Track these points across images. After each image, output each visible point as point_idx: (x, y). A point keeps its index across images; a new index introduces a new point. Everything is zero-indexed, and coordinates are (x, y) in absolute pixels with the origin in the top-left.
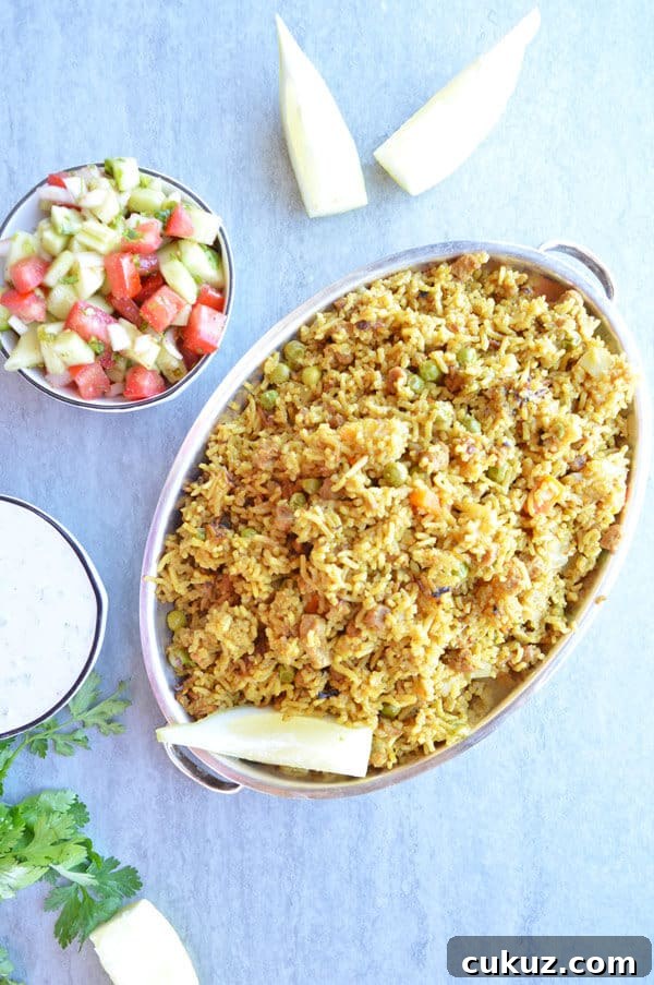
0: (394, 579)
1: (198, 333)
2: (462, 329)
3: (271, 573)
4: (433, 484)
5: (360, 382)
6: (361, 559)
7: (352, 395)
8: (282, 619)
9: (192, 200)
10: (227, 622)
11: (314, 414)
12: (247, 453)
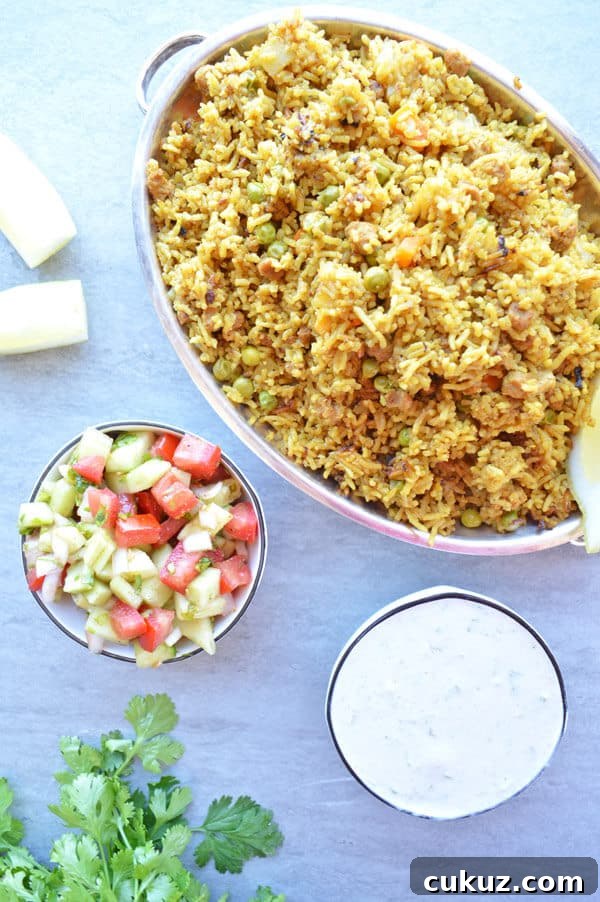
0: (482, 295)
1: (202, 464)
2: (225, 195)
3: (454, 420)
4: (390, 242)
5: (267, 307)
6: (459, 326)
7: (279, 317)
8: (501, 415)
9: (67, 453)
10: (493, 471)
11: (294, 358)
12: (318, 430)
